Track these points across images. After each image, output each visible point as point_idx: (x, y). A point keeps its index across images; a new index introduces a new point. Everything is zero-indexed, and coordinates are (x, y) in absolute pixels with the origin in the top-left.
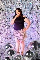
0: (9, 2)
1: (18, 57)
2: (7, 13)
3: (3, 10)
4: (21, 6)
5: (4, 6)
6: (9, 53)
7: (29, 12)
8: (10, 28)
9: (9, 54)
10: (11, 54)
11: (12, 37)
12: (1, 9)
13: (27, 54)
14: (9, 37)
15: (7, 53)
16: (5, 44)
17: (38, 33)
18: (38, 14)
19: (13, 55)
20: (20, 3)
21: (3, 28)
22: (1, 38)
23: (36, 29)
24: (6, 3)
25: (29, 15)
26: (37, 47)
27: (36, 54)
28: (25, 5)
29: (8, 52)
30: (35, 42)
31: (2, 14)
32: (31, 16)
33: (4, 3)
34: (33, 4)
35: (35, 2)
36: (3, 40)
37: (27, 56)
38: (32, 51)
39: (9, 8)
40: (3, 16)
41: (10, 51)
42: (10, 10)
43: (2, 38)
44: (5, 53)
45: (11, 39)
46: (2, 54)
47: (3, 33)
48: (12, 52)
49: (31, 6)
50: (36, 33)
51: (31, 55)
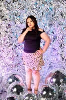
0: (16, 5)
1: (29, 97)
2: (12, 23)
3: (6, 19)
4: (36, 12)
5: (7, 12)
6: (15, 90)
7: (48, 22)
8: (17, 48)
9: (15, 92)
10: (18, 92)
11: (19, 64)
12: (3, 17)
13: (45, 93)
14: (14, 63)
15: (12, 91)
16: (8, 76)
17: (63, 58)
18: (64, 26)
19: (20, 94)
20: (35, 7)
21: (5, 48)
22: (1, 64)
23: (60, 52)
24: (11, 7)
25: (48, 28)
26: (61, 81)
27: (59, 92)
28: (42, 11)
29: (13, 88)
30: (58, 72)
31: (4, 25)
32: (52, 30)
33: (8, 6)
34: (55, 9)
35: (59, 6)
36: (5, 69)
37: (44, 96)
38: (53, 88)
39: (16, 16)
40: (6, 28)
41: (16, 86)
42: (18, 18)
43: (4, 65)
44: (7, 91)
45: (18, 67)
46: (3, 92)
47: (4, 56)
48: (20, 89)
49: (52, 13)
50: (59, 58)
51: (50, 94)
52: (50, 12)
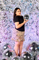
5: (5, 5)
7: (29, 12)
11: (11, 37)
18: (38, 15)
20: (21, 3)
21: (3, 27)
31: (2, 13)
34: (33, 5)
36: (2, 40)
40: (4, 15)
42: (11, 9)
46: (0, 54)
47: (2, 32)
51: (29, 57)
52: (30, 7)
